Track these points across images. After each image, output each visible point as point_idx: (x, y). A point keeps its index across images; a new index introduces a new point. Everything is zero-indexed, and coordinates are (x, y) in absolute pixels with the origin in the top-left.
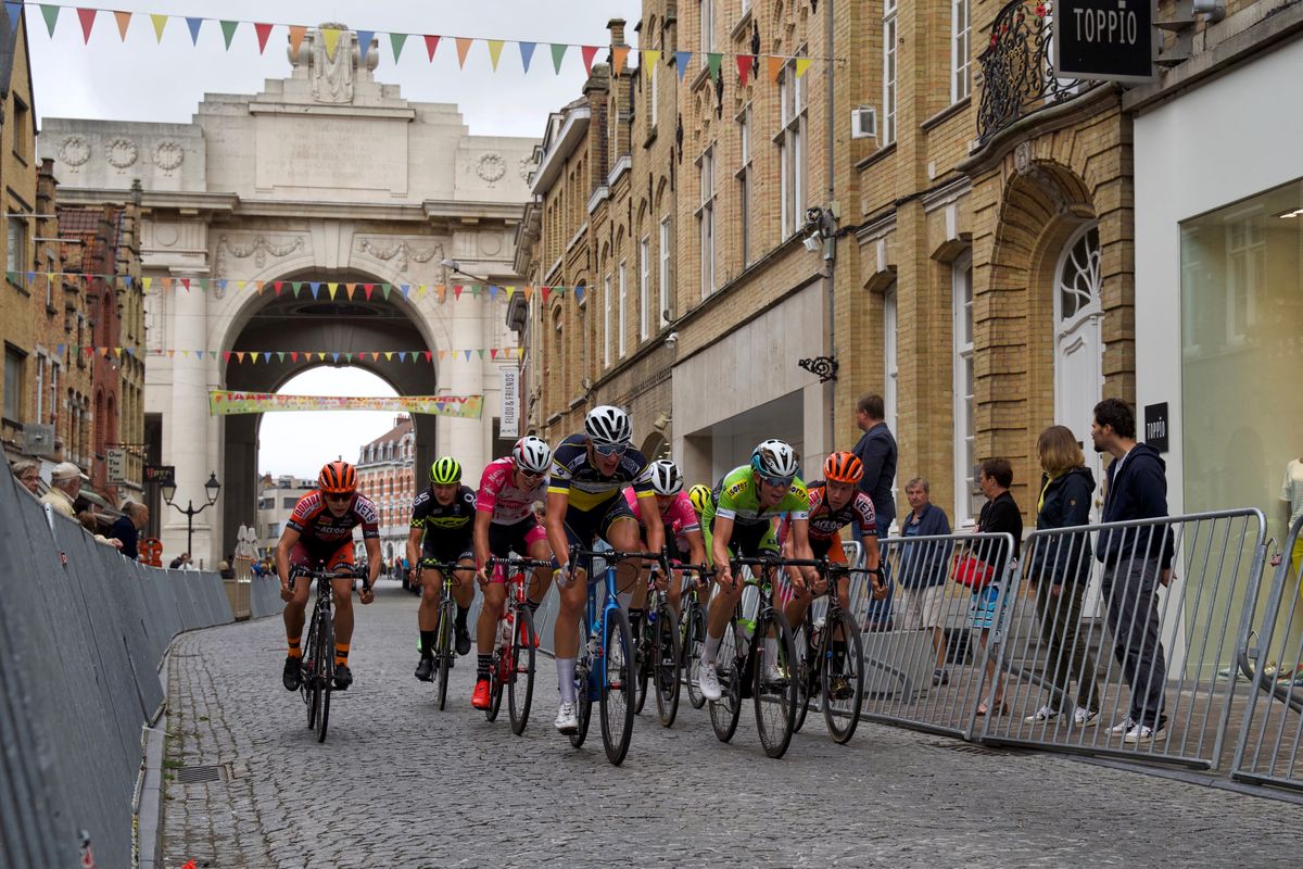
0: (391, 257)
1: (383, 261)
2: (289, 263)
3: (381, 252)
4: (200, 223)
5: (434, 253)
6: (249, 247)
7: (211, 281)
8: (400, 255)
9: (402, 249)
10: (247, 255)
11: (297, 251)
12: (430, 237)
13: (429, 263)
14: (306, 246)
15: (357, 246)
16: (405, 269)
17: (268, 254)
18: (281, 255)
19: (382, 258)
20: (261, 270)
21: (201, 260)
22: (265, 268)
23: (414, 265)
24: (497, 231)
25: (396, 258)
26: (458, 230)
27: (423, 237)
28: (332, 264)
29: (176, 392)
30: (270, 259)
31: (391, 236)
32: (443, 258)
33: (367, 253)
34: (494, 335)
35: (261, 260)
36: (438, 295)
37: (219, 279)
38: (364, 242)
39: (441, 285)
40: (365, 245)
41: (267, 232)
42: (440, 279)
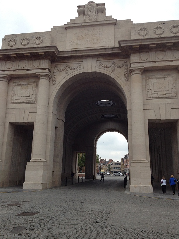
0: (109, 67)
2: (76, 72)
3: (106, 66)
4: (47, 59)
5: (124, 64)
6: (64, 68)
7: (50, 77)
8: (113, 66)
9: (113, 64)
10: (63, 71)
12: (122, 59)
13: (123, 68)
15: (98, 64)
16: (114, 70)
18: (73, 70)
19: (106, 68)
21: (47, 70)
22: (68, 74)
23: (116, 69)
24: (146, 52)
25: (111, 67)
26: (132, 53)
27: (120, 60)
28: (89, 71)
29: (37, 113)
30: (70, 71)
31: (109, 60)
32: (127, 66)
33: (101, 67)
34: (147, 90)
35: (67, 71)
36: (126, 78)
37: (54, 78)
38: (100, 63)
39: (127, 74)
40: (100, 64)
41: (69, 63)
42: (126, 72)
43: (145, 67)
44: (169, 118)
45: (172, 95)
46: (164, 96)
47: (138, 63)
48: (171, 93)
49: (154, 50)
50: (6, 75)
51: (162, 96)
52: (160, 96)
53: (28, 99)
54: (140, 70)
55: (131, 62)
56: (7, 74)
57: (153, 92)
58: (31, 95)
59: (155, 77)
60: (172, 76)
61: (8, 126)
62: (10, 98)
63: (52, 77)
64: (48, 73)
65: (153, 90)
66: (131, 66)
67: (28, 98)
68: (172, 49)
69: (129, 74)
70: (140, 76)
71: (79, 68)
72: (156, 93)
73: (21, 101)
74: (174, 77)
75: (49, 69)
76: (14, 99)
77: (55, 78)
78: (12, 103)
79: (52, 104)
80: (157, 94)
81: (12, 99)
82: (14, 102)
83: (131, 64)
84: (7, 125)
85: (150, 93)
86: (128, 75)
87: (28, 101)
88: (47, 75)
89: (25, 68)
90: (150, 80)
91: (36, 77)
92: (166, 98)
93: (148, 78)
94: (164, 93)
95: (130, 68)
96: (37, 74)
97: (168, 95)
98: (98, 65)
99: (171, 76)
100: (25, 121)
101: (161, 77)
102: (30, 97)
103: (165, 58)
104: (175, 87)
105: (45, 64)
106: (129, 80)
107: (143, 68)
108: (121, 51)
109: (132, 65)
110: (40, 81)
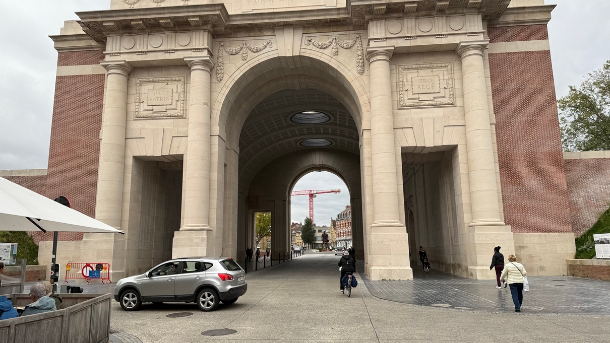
0: (327, 47)
1: (322, 50)
2: (262, 56)
3: (320, 44)
4: (205, 30)
5: (356, 42)
6: (238, 48)
7: (211, 67)
8: (334, 45)
9: (334, 41)
10: (236, 54)
11: (268, 49)
12: (352, 32)
13: (353, 49)
14: (273, 45)
15: (305, 41)
16: (337, 53)
17: (249, 52)
18: (257, 52)
19: (321, 48)
20: (245, 62)
21: (205, 53)
22: (247, 60)
23: (341, 51)
24: (398, 18)
25: (331, 47)
26: (372, 20)
27: (348, 32)
28: (289, 54)
29: (189, 138)
30: (251, 54)
31: (327, 34)
32: (361, 44)
33: (311, 45)
34: (400, 91)
35: (245, 55)
36: (359, 68)
37: (219, 68)
38: (309, 39)
39: (361, 61)
40: (310, 41)
41: (249, 38)
42: (360, 57)
43: (395, 48)
44: (439, 144)
45: (446, 100)
46: (431, 102)
47: (384, 38)
48: (444, 97)
49: (413, 14)
50: (123, 63)
51: (427, 103)
52: (423, 103)
53: (169, 109)
54: (386, 53)
55: (369, 38)
56: (125, 61)
57: (411, 96)
58: (174, 103)
59: (414, 66)
60: (447, 64)
61: (131, 164)
62: (132, 108)
63: (215, 67)
64: (208, 58)
65: (410, 93)
66: (369, 45)
67: (168, 107)
68: (447, 12)
69: (366, 61)
70: (387, 64)
71: (267, 48)
72: (417, 96)
73: (156, 115)
74: (449, 66)
75: (208, 51)
76: (142, 110)
77: (222, 68)
78: (138, 118)
79: (218, 120)
80: (419, 98)
81: (137, 110)
82: (142, 116)
83: (369, 42)
84: (130, 161)
85: (406, 98)
86: (363, 62)
87: (169, 115)
88: (205, 63)
89: (162, 48)
90: (404, 72)
91: (184, 66)
92: (435, 106)
93: (400, 69)
94: (431, 97)
95: (368, 50)
96: (185, 59)
97: (438, 101)
98: (306, 43)
99: (443, 65)
100: (166, 153)
101: (424, 66)
102: (174, 107)
103: (433, 30)
104: (451, 86)
105: (201, 40)
106: (366, 72)
107: (393, 48)
108: (350, 16)
109: (372, 44)
110: (193, 73)
